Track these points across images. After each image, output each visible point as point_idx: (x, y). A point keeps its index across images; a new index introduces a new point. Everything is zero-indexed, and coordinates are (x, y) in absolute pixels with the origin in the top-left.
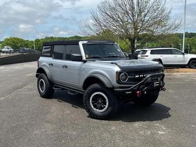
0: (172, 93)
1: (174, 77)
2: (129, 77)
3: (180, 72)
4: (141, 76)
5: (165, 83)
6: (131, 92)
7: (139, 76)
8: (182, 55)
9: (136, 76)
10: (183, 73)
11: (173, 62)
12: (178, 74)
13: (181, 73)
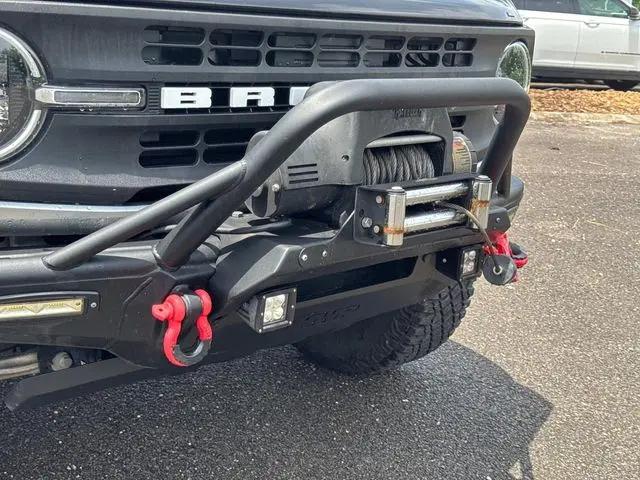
0: (567, 244)
1: (577, 135)
2: (47, 94)
3: (608, 109)
4: (239, 97)
5: (519, 196)
6: (71, 307)
7: (221, 96)
8: (627, 21)
9: (171, 98)
10: (624, 118)
11: (576, 56)
12: (602, 118)
13: (616, 117)
